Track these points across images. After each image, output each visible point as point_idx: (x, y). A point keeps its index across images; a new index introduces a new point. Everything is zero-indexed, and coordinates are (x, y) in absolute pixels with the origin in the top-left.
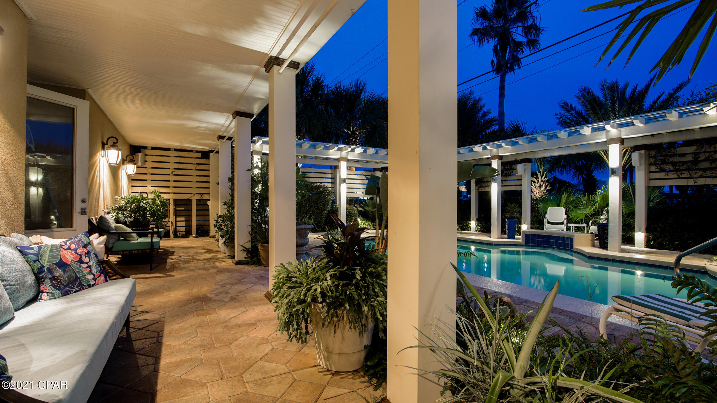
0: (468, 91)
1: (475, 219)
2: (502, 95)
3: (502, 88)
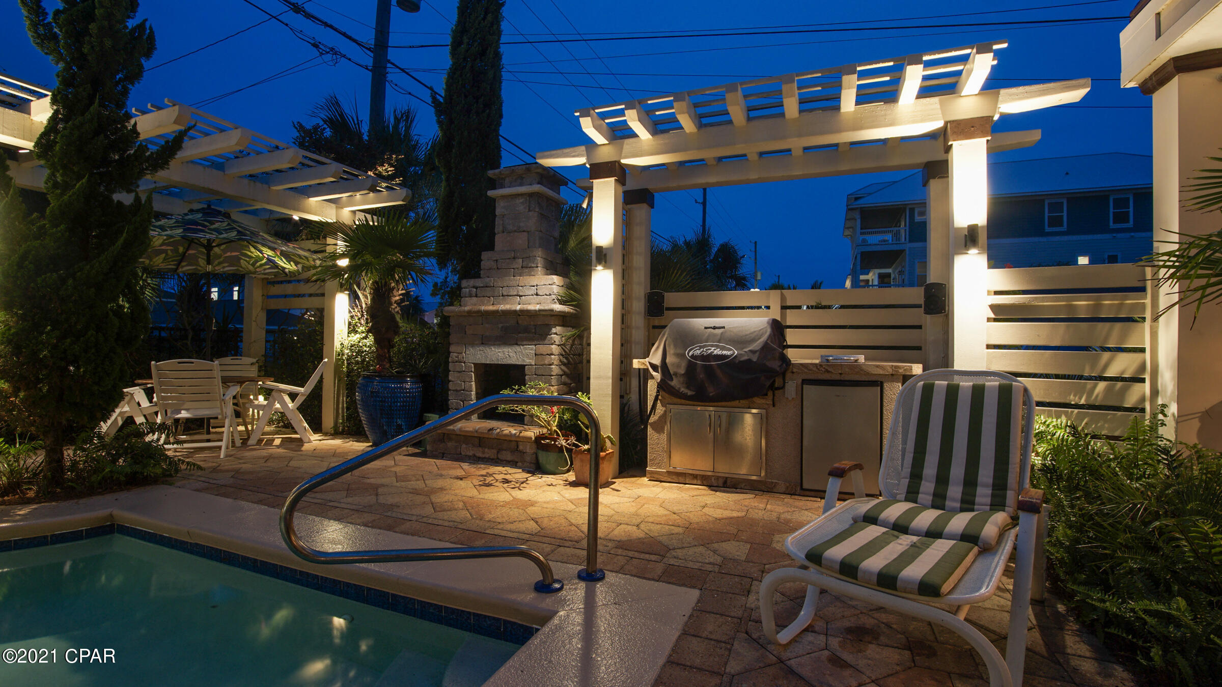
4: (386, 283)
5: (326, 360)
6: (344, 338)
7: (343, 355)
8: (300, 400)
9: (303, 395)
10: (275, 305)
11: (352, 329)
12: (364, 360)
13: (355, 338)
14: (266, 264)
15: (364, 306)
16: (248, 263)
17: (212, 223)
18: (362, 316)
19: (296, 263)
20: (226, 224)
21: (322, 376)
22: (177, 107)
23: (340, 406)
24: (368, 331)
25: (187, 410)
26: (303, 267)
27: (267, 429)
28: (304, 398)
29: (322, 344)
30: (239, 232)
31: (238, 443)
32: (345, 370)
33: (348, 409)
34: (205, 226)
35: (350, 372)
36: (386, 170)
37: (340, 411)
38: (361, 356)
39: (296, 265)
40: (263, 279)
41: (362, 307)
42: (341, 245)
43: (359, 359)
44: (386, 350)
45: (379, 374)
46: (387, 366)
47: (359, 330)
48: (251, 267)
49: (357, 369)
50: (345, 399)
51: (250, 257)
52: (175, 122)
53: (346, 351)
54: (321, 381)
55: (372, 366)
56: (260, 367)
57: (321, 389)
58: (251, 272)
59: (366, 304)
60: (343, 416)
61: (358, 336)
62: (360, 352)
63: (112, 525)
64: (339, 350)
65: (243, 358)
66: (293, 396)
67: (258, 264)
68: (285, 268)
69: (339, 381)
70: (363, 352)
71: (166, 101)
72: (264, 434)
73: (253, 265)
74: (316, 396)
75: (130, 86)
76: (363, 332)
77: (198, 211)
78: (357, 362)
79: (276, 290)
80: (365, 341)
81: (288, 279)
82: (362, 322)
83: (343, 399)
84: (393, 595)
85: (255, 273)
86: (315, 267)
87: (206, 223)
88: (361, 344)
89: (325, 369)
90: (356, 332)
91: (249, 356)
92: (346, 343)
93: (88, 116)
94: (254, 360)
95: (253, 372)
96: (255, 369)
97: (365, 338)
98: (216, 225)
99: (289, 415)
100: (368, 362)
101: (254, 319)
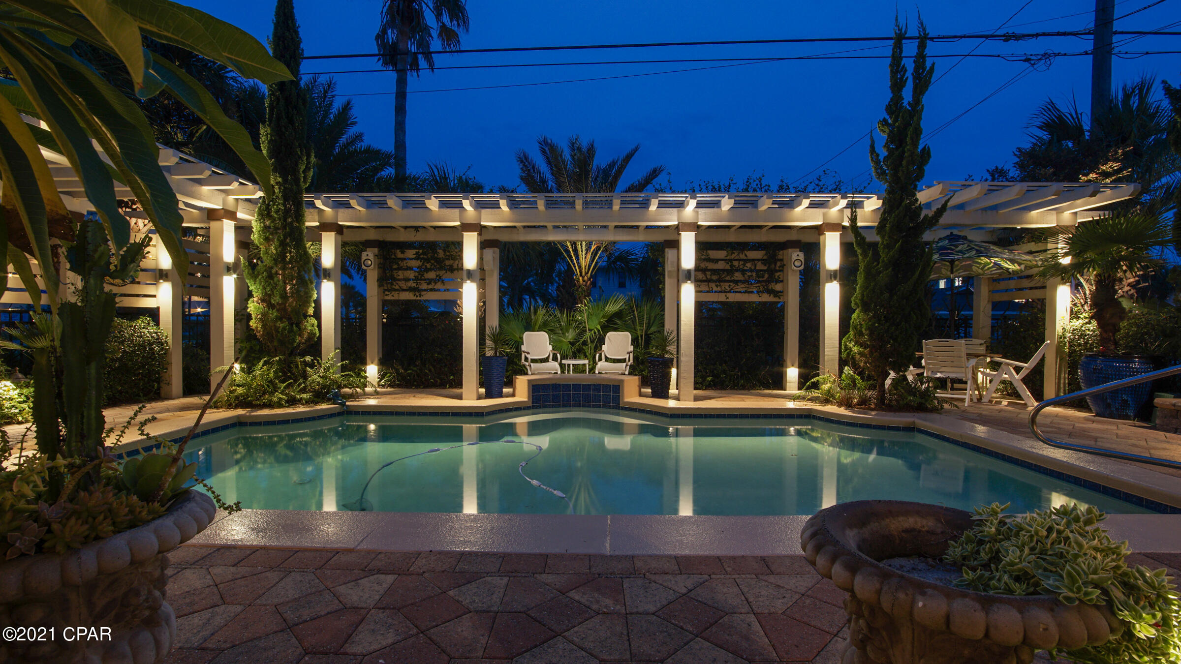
0: (323, 79)
1: (376, 361)
2: (400, 109)
3: (401, 96)
4: (1109, 276)
5: (1049, 342)
6: (1066, 323)
7: (1065, 338)
8: (1023, 373)
9: (1027, 368)
10: (999, 298)
11: (1074, 315)
12: (1086, 343)
13: (1077, 323)
14: (992, 267)
15: (1088, 292)
16: (978, 267)
17: (957, 246)
18: (1086, 303)
19: (1019, 264)
20: (966, 246)
21: (1044, 355)
22: (941, 185)
23: (1062, 381)
24: (1091, 318)
25: (941, 372)
26: (1026, 267)
27: (994, 395)
28: (1028, 371)
29: (1044, 329)
30: (977, 250)
31: (975, 400)
32: (1067, 350)
33: (1069, 384)
34: (952, 250)
35: (1072, 353)
36: (1110, 167)
37: (1062, 386)
38: (1084, 339)
39: (1019, 266)
40: (989, 278)
41: (1085, 294)
42: (1062, 246)
43: (1082, 341)
44: (1111, 334)
45: (1103, 354)
46: (1112, 347)
47: (1082, 316)
48: (980, 271)
49: (1080, 350)
50: (1066, 376)
51: (980, 264)
52: (940, 194)
53: (1068, 335)
54: (1043, 359)
55: (1096, 347)
56: (987, 347)
57: (1043, 366)
58: (980, 274)
59: (1090, 291)
60: (1065, 390)
61: (1080, 321)
62: (1082, 336)
63: (914, 428)
64: (1060, 334)
65: (974, 340)
66: (1018, 370)
67: (986, 268)
68: (1009, 269)
69: (1060, 360)
70: (1086, 335)
71: (935, 182)
72: (992, 397)
73: (982, 269)
74: (1038, 371)
75: (917, 183)
76: (1086, 318)
77: (945, 238)
78: (1080, 345)
79: (1002, 285)
80: (1088, 325)
81: (1011, 276)
82: (1086, 308)
83: (1065, 376)
84: (1103, 486)
85: (983, 275)
86: (1037, 266)
87: (953, 247)
88: (1083, 329)
89: (1047, 350)
90: (1078, 318)
91: (978, 338)
92: (1068, 328)
93: (901, 208)
94: (983, 342)
95: (982, 350)
96: (983, 347)
97: (1089, 323)
98: (960, 248)
99: (1015, 384)
100: (1091, 345)
101: (982, 309)
